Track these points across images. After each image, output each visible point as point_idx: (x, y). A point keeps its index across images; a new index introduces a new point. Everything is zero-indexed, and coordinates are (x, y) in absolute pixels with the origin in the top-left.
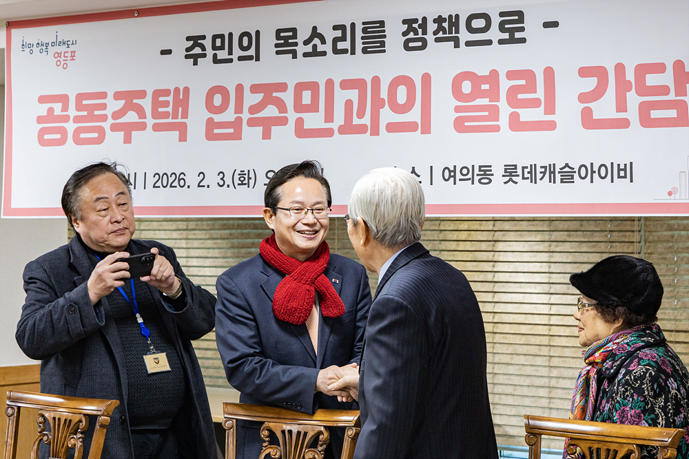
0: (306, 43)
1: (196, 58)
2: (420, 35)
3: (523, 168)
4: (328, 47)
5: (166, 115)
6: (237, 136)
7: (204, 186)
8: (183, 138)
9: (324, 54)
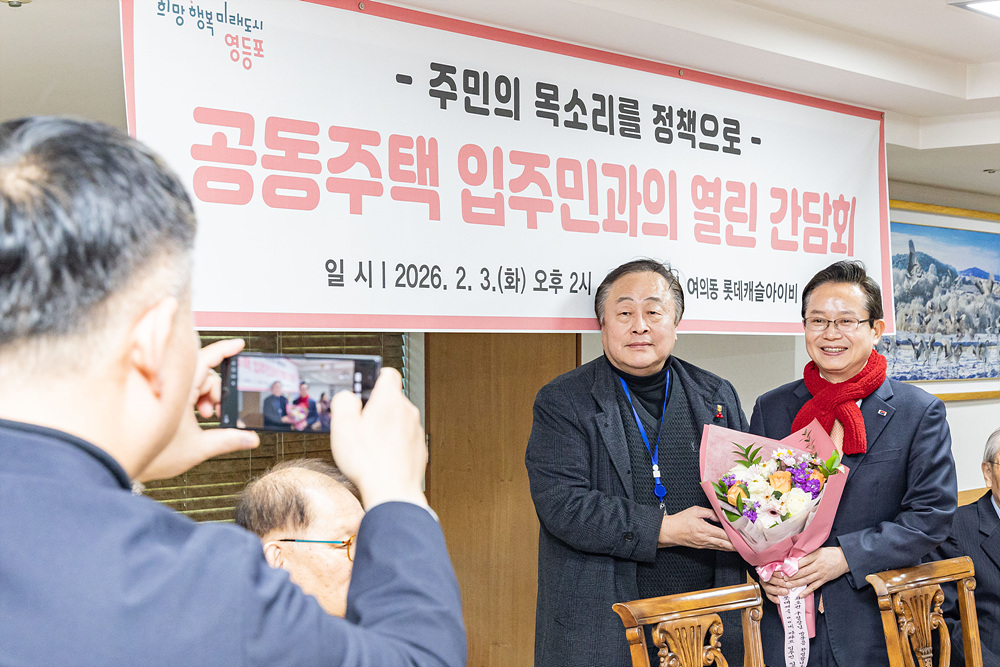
0: (568, 108)
1: (445, 98)
2: (667, 127)
3: (736, 284)
4: (587, 119)
5: (409, 177)
6: (498, 220)
7: (464, 288)
8: (435, 214)
9: (584, 127)
